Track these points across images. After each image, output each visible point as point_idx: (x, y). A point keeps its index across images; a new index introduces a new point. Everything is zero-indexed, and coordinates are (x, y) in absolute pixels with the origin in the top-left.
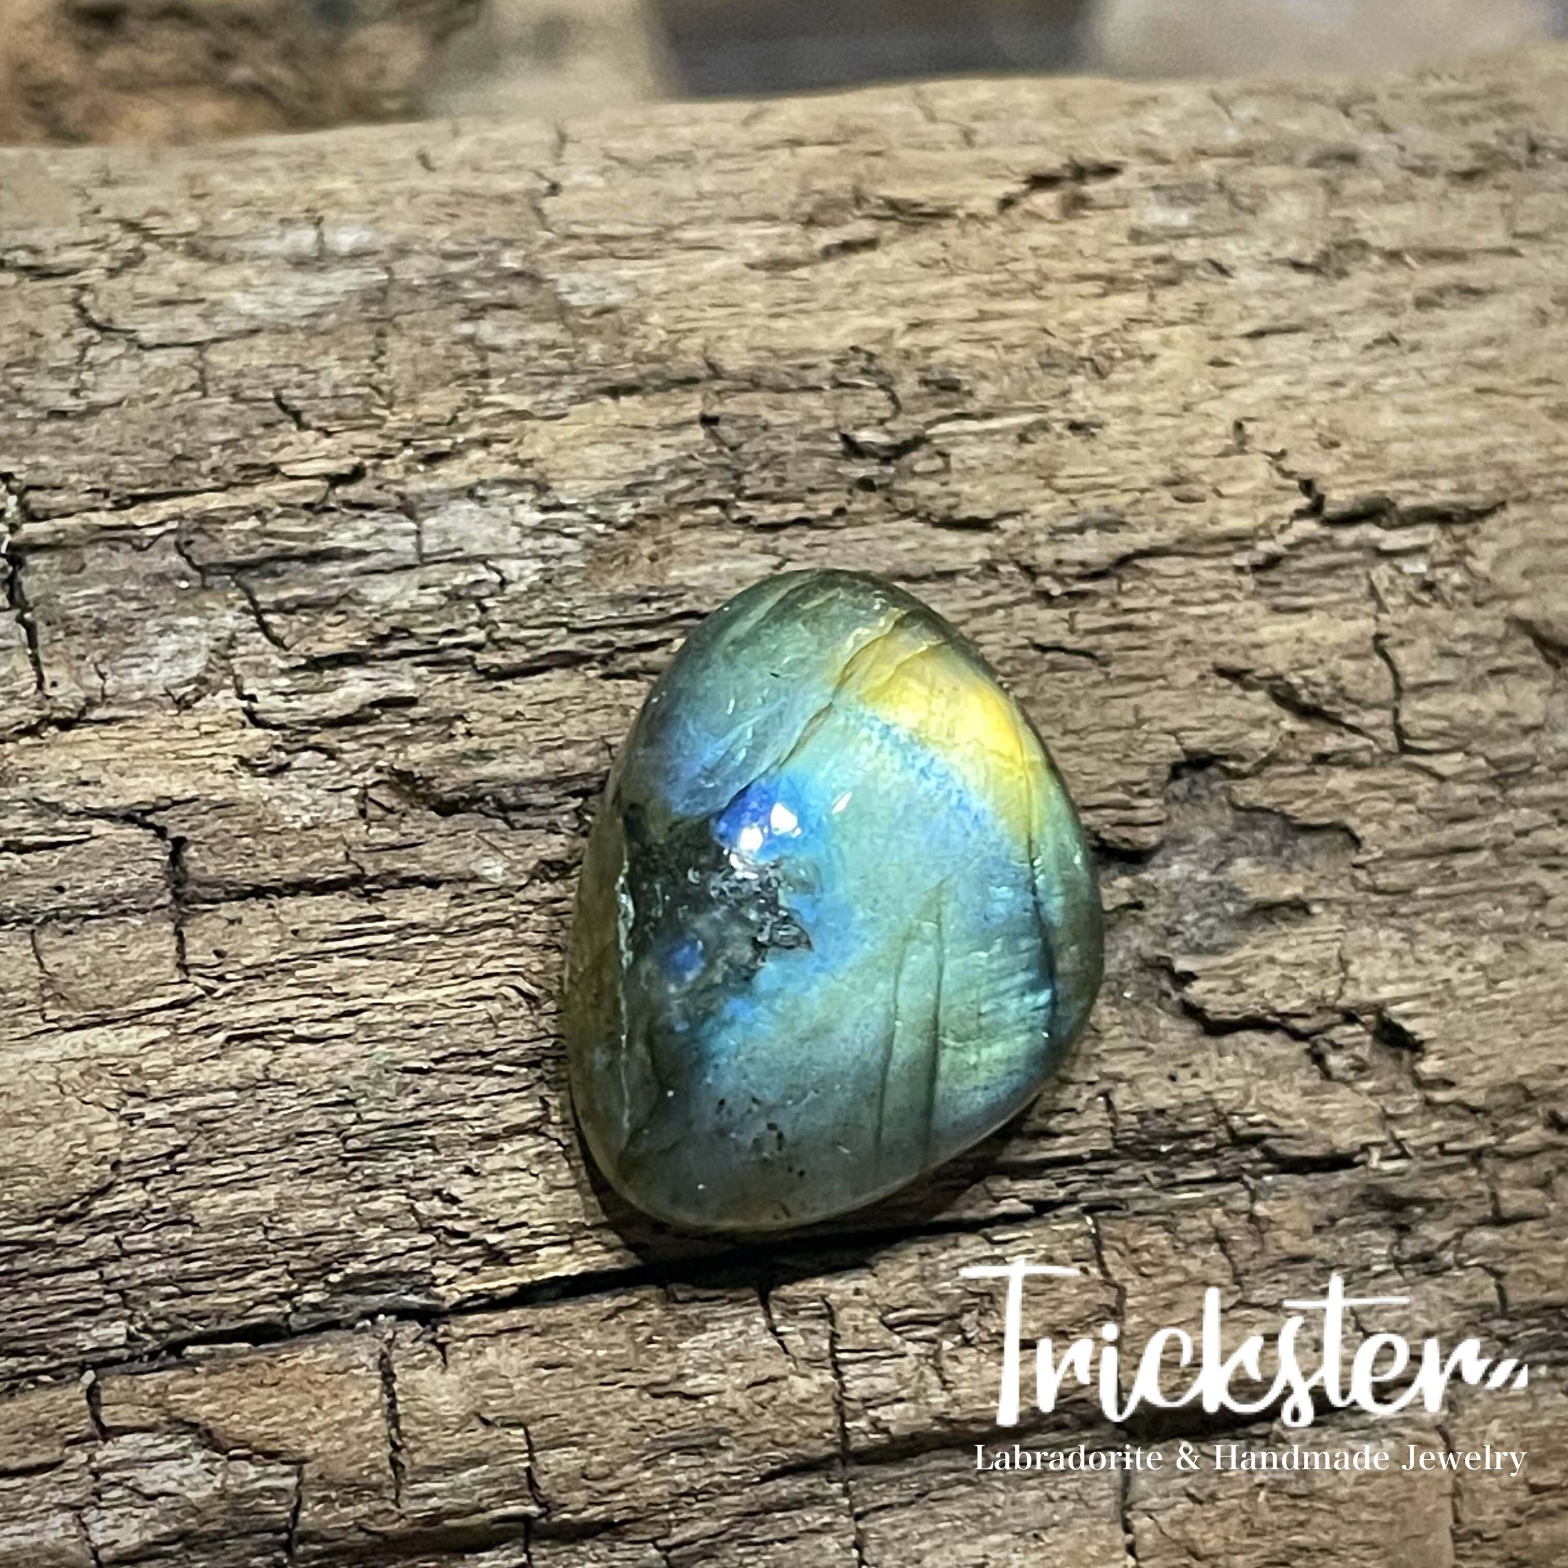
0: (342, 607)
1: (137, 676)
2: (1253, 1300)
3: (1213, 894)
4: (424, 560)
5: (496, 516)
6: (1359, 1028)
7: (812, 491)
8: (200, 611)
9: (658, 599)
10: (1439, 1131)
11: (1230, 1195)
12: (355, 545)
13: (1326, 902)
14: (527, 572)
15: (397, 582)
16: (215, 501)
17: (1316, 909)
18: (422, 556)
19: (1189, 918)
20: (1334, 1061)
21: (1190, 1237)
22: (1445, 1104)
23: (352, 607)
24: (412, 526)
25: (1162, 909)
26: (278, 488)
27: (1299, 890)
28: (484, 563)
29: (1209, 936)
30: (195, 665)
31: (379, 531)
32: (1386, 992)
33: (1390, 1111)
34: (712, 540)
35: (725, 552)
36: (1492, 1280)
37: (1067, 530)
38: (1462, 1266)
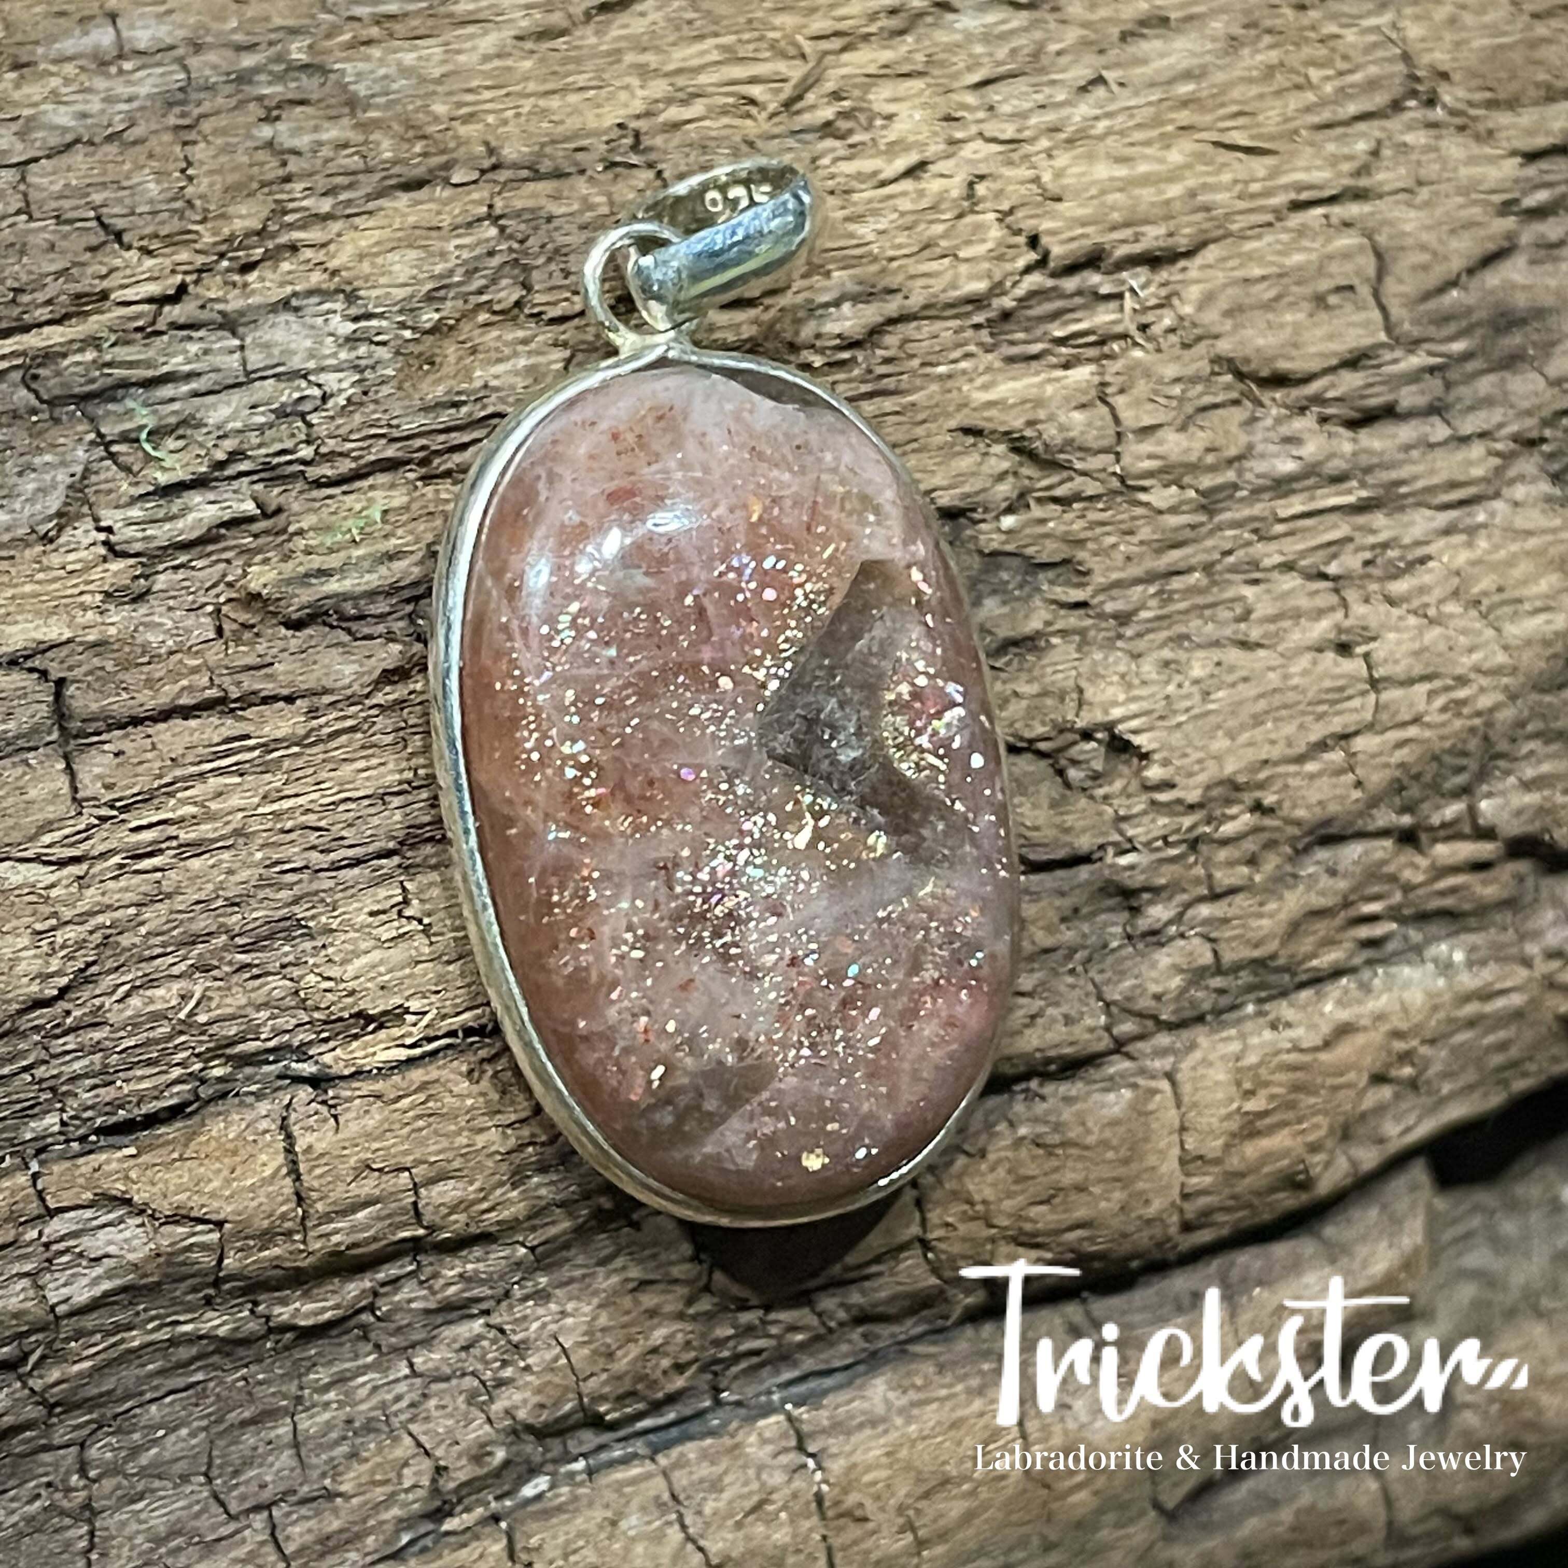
0: (181, 432)
1: (3, 517)
4: (250, 377)
5: (312, 327)
6: (1093, 745)
8: (53, 447)
9: (464, 403)
10: (1163, 826)
12: (187, 368)
13: (1063, 633)
14: (345, 385)
15: (228, 403)
16: (54, 336)
17: (1055, 640)
18: (247, 373)
20: (1073, 774)
22: (1167, 804)
23: (189, 432)
24: (237, 342)
26: (110, 315)
27: (1039, 625)
28: (305, 377)
30: (55, 501)
31: (206, 352)
32: (1117, 713)
33: (1122, 813)
34: (509, 337)
35: (520, 348)
36: (1208, 946)
37: (826, 305)
38: (1182, 936)
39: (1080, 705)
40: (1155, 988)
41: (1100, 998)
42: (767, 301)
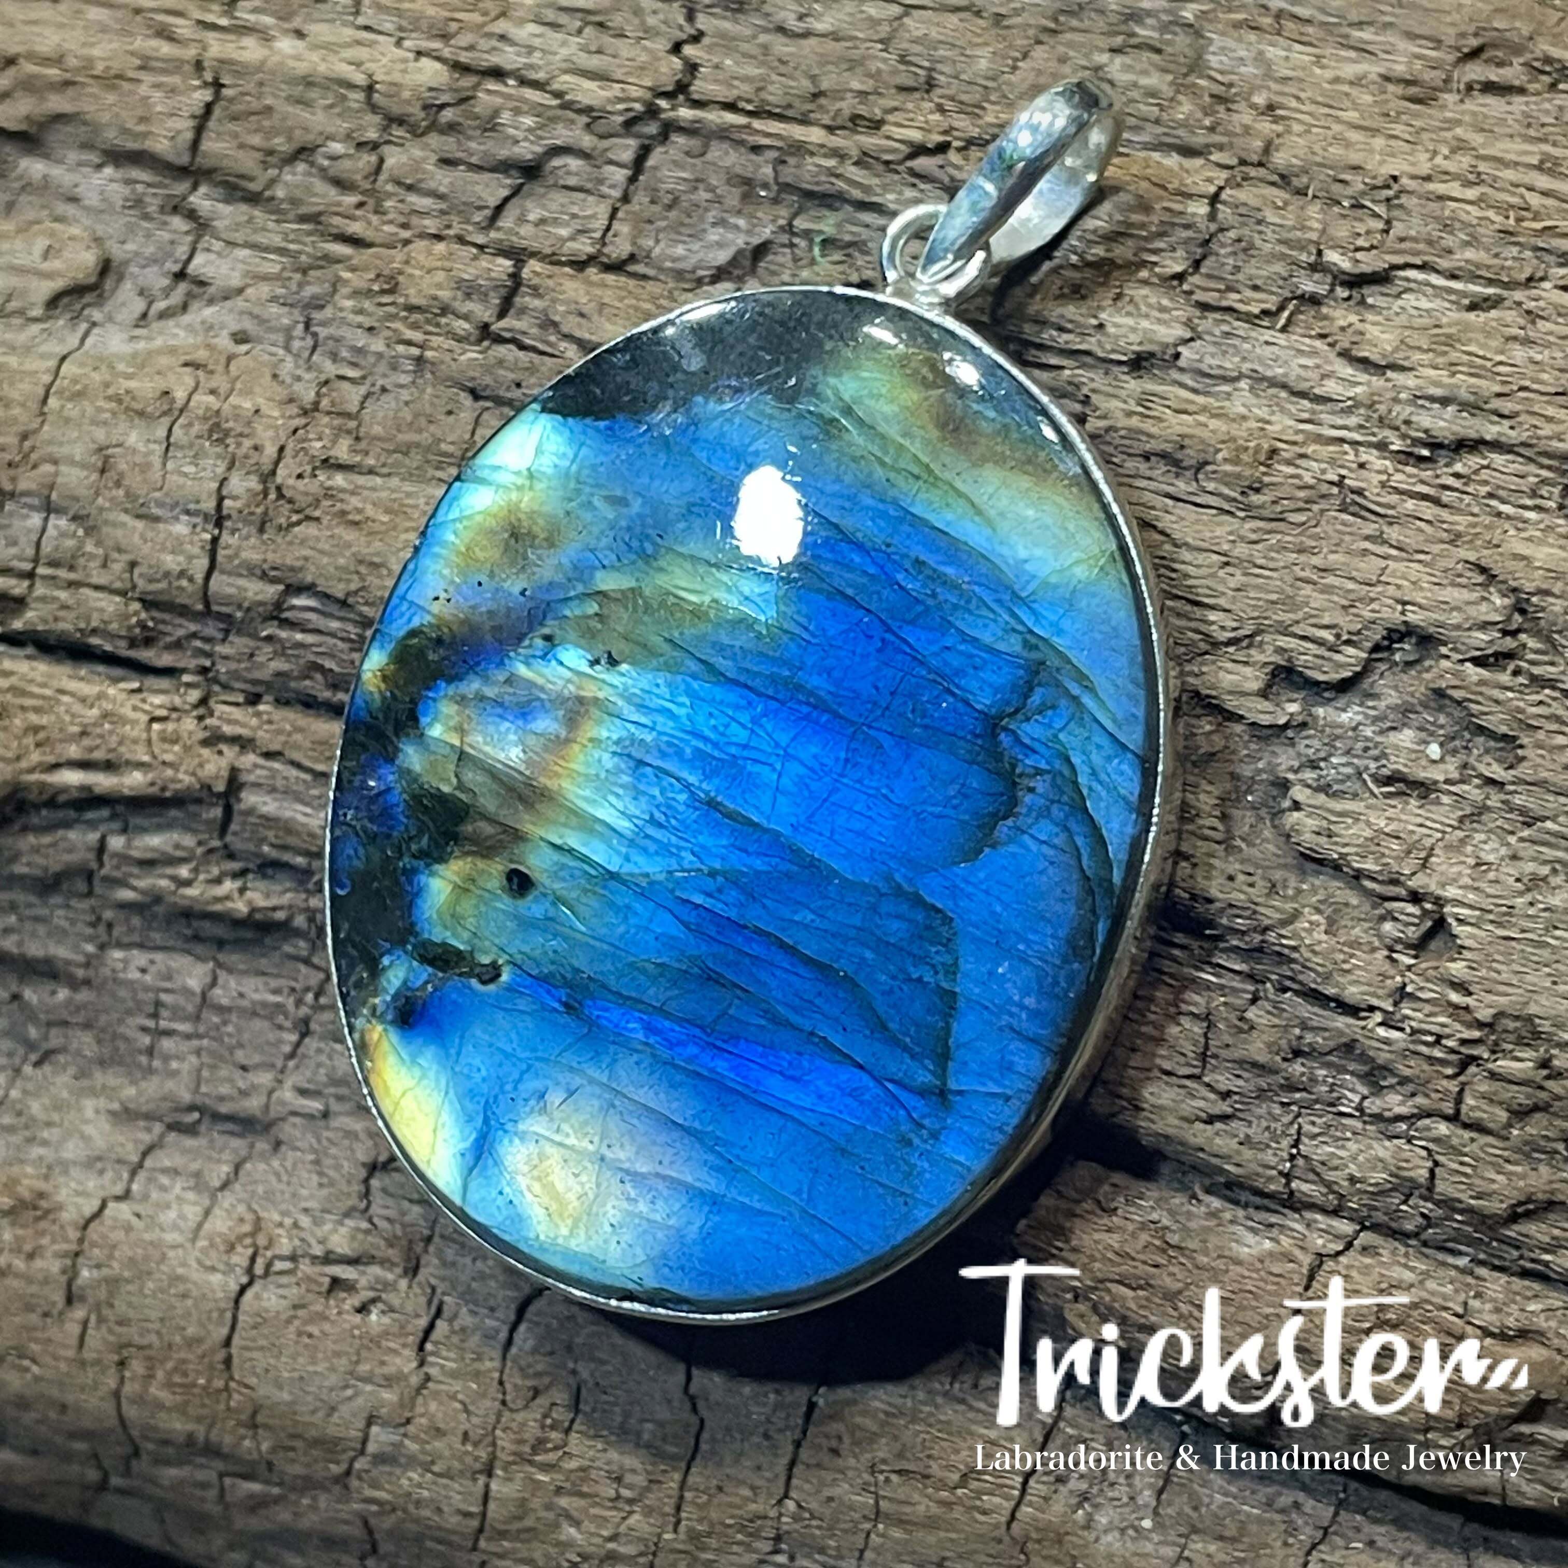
1: (680, 250)
2: (1206, 1079)
3: (1366, 749)
6: (1418, 911)
7: (1256, 288)
8: (752, 216)
9: (1069, 331)
10: (1443, 1025)
11: (1235, 990)
13: (1458, 797)
16: (815, 135)
17: (1445, 799)
19: (1334, 760)
20: (1388, 926)
21: (1184, 1007)
22: (1456, 1007)
25: (1316, 743)
26: (870, 141)
27: (1441, 778)
29: (1342, 782)
30: (722, 257)
32: (1451, 892)
33: (1409, 989)
34: (1153, 300)
35: (1156, 314)
36: (1429, 1164)
37: (1432, 399)
38: (1409, 1141)
39: (1424, 866)
40: (1353, 1169)
41: (1296, 1145)
42: (1389, 374)
